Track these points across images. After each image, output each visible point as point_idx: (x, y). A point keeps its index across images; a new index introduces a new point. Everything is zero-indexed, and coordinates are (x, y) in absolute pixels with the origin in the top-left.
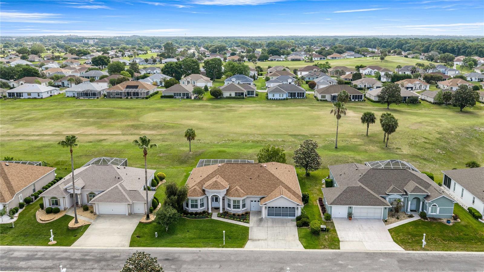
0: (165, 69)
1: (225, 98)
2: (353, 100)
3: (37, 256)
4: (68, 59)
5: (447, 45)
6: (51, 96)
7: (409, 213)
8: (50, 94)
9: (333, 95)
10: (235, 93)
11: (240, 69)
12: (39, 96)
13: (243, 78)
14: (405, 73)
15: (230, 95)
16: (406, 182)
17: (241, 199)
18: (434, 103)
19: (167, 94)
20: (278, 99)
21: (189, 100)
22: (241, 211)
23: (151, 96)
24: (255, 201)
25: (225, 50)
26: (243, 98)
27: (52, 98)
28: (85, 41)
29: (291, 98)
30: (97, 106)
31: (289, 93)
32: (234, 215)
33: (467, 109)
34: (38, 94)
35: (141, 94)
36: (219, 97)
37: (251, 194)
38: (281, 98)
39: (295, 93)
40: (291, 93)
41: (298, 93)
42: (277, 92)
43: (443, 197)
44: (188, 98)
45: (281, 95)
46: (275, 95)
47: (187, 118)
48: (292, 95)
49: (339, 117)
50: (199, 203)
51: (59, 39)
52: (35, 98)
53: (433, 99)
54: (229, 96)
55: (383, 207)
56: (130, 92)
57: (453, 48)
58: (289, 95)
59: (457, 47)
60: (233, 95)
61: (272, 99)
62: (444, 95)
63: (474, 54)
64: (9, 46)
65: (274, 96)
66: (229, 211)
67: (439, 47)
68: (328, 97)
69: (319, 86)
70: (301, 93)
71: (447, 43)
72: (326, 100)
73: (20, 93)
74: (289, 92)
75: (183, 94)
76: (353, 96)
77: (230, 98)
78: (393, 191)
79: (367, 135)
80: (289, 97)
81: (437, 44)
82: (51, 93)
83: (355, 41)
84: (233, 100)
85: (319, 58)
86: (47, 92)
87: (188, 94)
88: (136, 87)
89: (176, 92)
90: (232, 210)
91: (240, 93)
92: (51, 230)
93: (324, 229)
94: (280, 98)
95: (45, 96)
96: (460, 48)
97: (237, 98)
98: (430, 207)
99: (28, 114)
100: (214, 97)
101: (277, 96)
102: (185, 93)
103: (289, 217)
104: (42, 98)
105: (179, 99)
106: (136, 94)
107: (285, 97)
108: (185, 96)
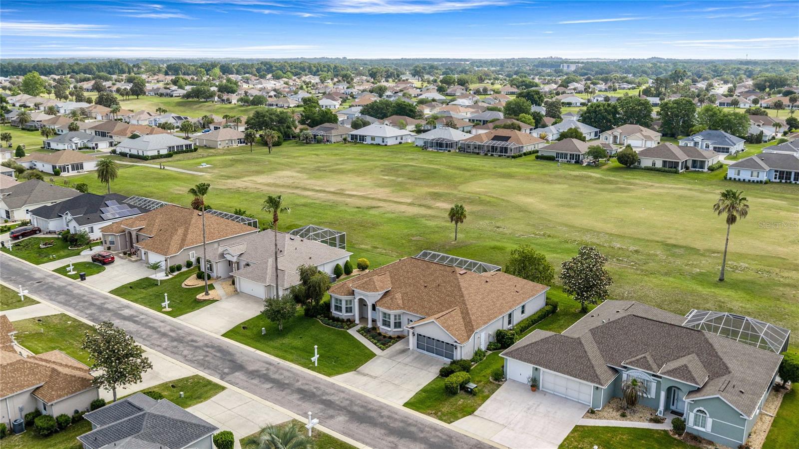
0: (585, 114)
1: (642, 169)
3: (136, 319)
4: (502, 93)
6: (400, 143)
7: (660, 413)
8: (399, 140)
10: (664, 161)
12: (383, 142)
13: (718, 136)
15: (654, 164)
16: (681, 354)
17: (393, 312)
19: (545, 154)
20: (747, 180)
21: (578, 166)
22: (391, 331)
23: (525, 154)
24: (411, 321)
25: (785, 85)
26: (677, 172)
27: (400, 145)
28: (563, 66)
29: (779, 181)
30: (430, 162)
31: (776, 171)
32: (380, 334)
34: (383, 139)
35: (511, 150)
36: (632, 166)
37: (409, 309)
38: (755, 179)
39: (790, 173)
40: (782, 173)
42: (747, 166)
43: (718, 398)
44: (577, 162)
45: (755, 174)
46: (741, 172)
47: (527, 194)
48: (784, 176)
49: (731, 220)
50: (344, 306)
51: (527, 64)
52: (379, 144)
54: (651, 165)
55: (593, 385)
56: (497, 147)
58: (776, 175)
60: (659, 165)
61: (735, 179)
64: (450, 72)
65: (739, 174)
73: (363, 136)
74: (776, 169)
75: (571, 155)
77: (652, 170)
78: (637, 363)
80: (775, 178)
82: (402, 139)
84: (657, 174)
86: (395, 138)
87: (579, 155)
88: (506, 139)
89: (560, 152)
91: (672, 162)
92: (166, 294)
93: (469, 390)
94: (752, 179)
95: (390, 142)
97: (664, 171)
98: (692, 412)
99: (341, 164)
100: (622, 166)
101: (745, 175)
102: (573, 155)
103: (445, 359)
104: (386, 145)
105: (562, 163)
106: (505, 150)
107: (763, 177)
108: (573, 159)
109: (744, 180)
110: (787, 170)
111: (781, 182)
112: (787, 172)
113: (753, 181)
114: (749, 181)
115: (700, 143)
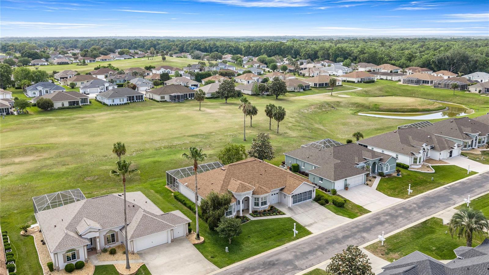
1: (57, 109)
2: (190, 99)
5: (200, 45)
9: (173, 95)
10: (69, 102)
11: (36, 76)
14: (194, 71)
15: (63, 105)
18: (252, 95)
20: (119, 104)
21: (11, 117)
24: (275, 194)
26: (80, 107)
29: (130, 102)
32: (265, 211)
33: (280, 97)
36: (49, 109)
37: (272, 188)
38: (122, 102)
39: (134, 96)
40: (130, 97)
41: (136, 97)
43: (392, 157)
44: (8, 114)
45: (122, 100)
46: (114, 100)
48: (131, 99)
50: (233, 209)
53: (250, 92)
54: (61, 106)
57: (206, 48)
58: (127, 99)
59: (209, 47)
60: (66, 104)
61: (113, 105)
62: (259, 87)
63: (226, 52)
65: (114, 102)
66: (257, 210)
67: (193, 47)
68: (167, 98)
69: (139, 88)
70: (139, 96)
71: (200, 44)
72: (166, 101)
74: (127, 96)
76: (189, 94)
77: (63, 109)
79: (251, 126)
80: (127, 101)
81: (190, 44)
83: (101, 43)
84: (67, 111)
85: (89, 61)
87: (8, 109)
90: (261, 208)
91: (74, 101)
96: (212, 47)
97: (71, 108)
98: (385, 167)
100: (42, 110)
101: (117, 101)
103: (308, 200)
107: (125, 101)
108: (3, 112)
109: (118, 104)
110: (132, 95)
111: (131, 102)
112: (132, 96)
113: (122, 104)
114: (120, 104)
115: (42, 90)
